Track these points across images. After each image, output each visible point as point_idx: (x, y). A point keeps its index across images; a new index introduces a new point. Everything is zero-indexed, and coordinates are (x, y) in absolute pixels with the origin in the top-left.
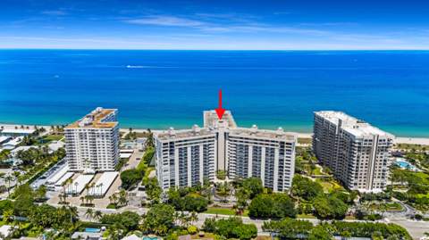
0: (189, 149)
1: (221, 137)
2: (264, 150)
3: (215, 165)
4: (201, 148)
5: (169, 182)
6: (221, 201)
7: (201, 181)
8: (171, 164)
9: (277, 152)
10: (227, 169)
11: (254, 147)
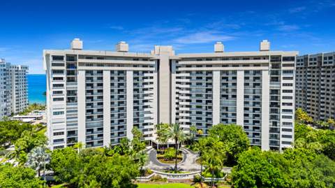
0: (107, 76)
1: (164, 67)
2: (241, 76)
3: (154, 116)
4: (130, 76)
5: (65, 137)
6: (167, 170)
7: (130, 136)
8: (70, 100)
9: (266, 76)
10: (174, 122)
11: (222, 72)
